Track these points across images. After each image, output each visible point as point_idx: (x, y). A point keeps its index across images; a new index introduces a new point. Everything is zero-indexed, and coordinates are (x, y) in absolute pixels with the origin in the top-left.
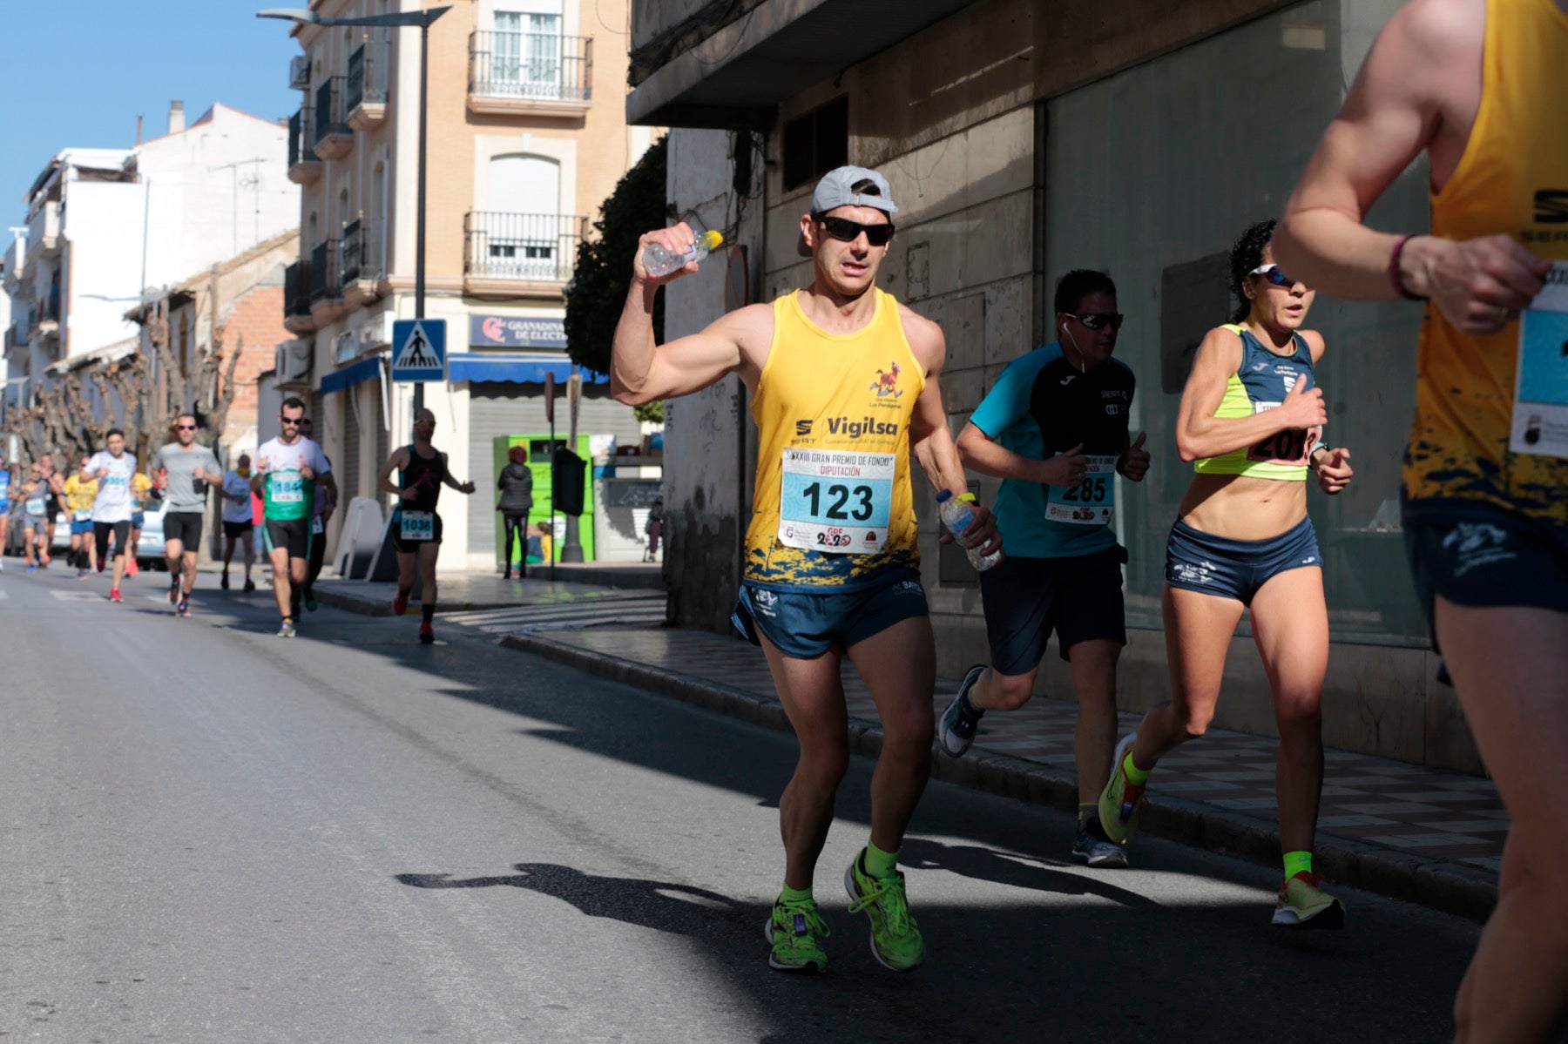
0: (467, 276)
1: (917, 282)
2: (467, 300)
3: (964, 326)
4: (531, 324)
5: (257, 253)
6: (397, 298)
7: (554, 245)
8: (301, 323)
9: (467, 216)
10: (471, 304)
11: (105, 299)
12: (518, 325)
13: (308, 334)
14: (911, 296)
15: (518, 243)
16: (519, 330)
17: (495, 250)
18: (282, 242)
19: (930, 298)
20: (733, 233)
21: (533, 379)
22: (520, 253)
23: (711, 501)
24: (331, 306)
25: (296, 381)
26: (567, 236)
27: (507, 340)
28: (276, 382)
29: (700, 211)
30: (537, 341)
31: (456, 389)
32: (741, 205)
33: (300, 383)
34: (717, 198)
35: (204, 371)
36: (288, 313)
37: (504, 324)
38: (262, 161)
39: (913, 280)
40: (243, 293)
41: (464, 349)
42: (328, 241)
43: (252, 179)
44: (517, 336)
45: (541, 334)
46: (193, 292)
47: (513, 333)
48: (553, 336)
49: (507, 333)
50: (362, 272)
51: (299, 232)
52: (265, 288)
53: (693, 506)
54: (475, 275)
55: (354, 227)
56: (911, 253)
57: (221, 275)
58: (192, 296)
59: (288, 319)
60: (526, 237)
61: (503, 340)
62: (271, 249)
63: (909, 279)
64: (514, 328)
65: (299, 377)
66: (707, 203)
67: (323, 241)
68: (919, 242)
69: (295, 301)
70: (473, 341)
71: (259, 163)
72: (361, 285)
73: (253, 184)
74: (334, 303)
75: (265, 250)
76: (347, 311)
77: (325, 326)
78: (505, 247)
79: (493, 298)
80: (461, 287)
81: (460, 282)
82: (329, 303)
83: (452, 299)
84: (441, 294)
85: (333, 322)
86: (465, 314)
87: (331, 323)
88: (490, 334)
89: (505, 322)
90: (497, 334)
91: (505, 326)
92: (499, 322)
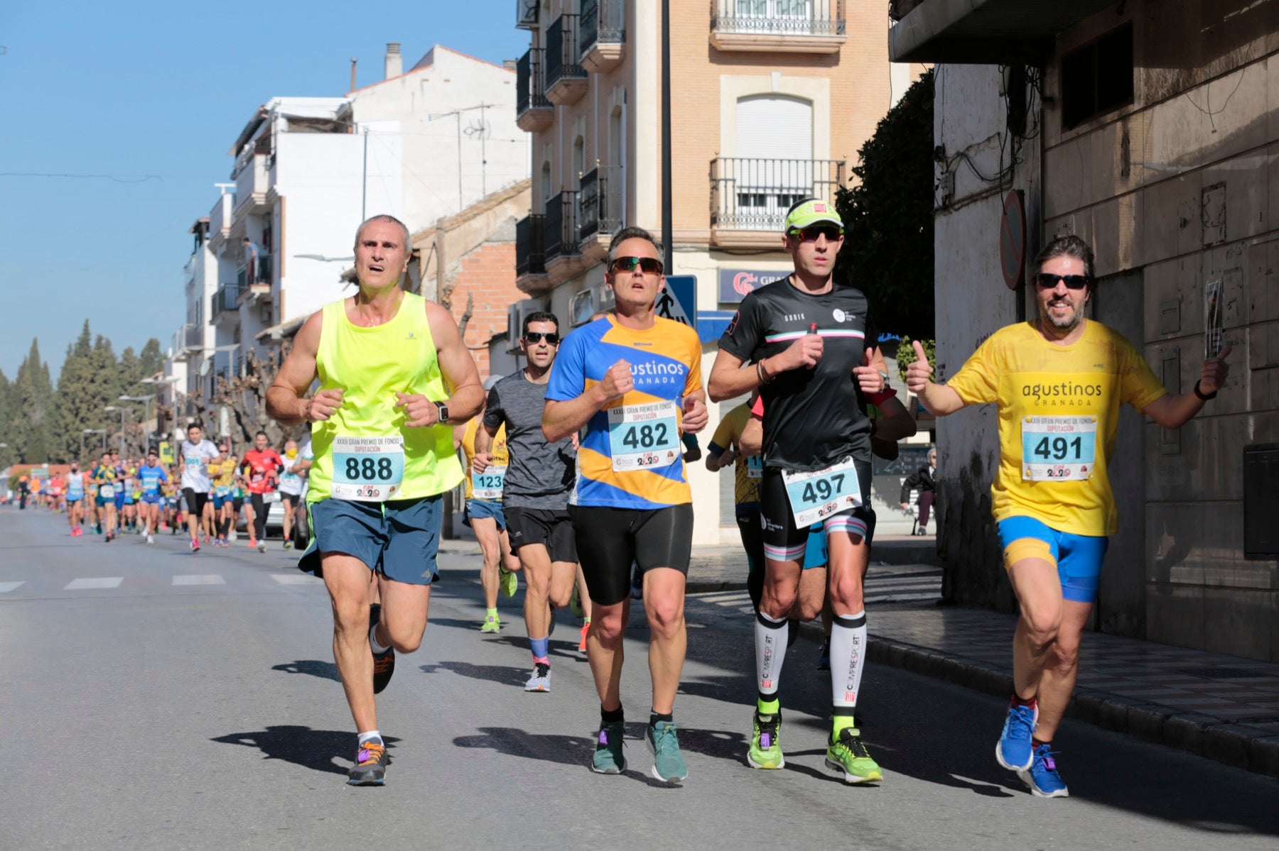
0: (715, 227)
1: (1213, 226)
2: (715, 254)
3: (1267, 274)
5: (486, 207)
7: (808, 192)
8: (535, 281)
9: (713, 162)
10: (718, 259)
11: (323, 259)
13: (543, 294)
14: (1206, 242)
15: (769, 191)
17: (744, 199)
18: (512, 193)
19: (1227, 244)
20: (1008, 177)
22: (772, 202)
23: (989, 469)
24: (568, 262)
26: (822, 182)
28: (509, 345)
29: (971, 153)
32: (1016, 146)
34: (989, 139)
36: (519, 272)
37: (756, 279)
38: (488, 107)
39: (1209, 224)
40: (471, 251)
41: (713, 307)
42: (562, 192)
43: (479, 127)
50: (600, 225)
51: (530, 182)
52: (495, 244)
53: (969, 474)
54: (723, 227)
55: (591, 178)
56: (1205, 195)
57: (447, 232)
58: (416, 254)
59: (520, 278)
60: (778, 184)
62: (500, 203)
63: (1204, 224)
66: (978, 144)
67: (558, 193)
68: (1215, 183)
69: (528, 258)
70: (722, 298)
71: (485, 109)
72: (600, 240)
73: (479, 132)
74: (571, 260)
75: (494, 203)
76: (584, 268)
77: (562, 284)
78: (755, 196)
79: (745, 252)
80: (709, 241)
81: (707, 235)
82: (566, 260)
83: (699, 254)
84: (687, 247)
85: (570, 280)
86: (713, 269)
87: (568, 281)
88: (741, 289)
89: (757, 278)
90: (748, 290)
91: (756, 281)
92: (750, 277)
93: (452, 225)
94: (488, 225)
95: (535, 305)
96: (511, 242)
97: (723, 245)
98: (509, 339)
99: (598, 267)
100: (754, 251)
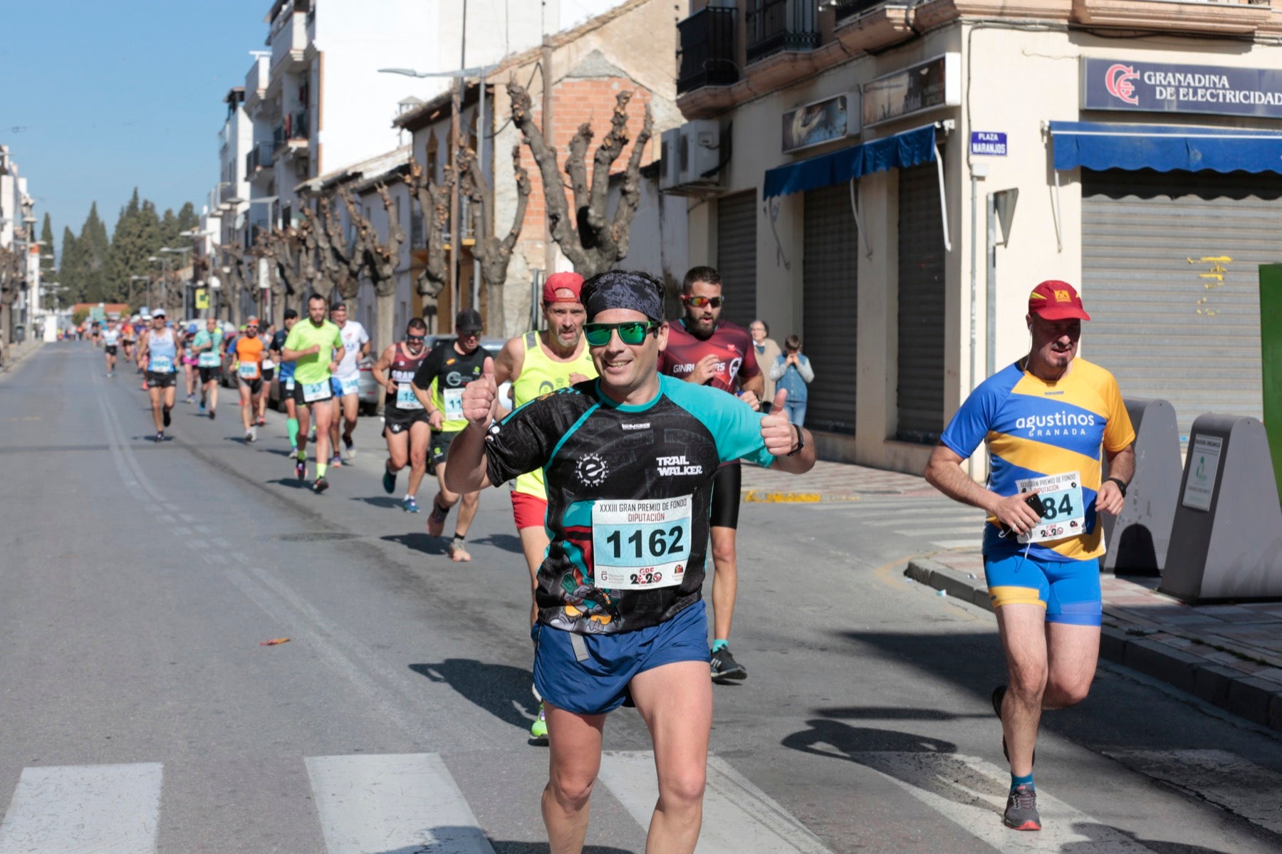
2: (1075, 34)
4: (1180, 76)
6: (965, 29)
8: (714, 96)
10: (1081, 44)
12: (1160, 76)
16: (1161, 85)
21: (1183, 167)
24: (795, 60)
25: (705, 179)
27: (1140, 100)
28: (671, 180)
30: (1188, 104)
31: (1063, 183)
33: (712, 183)
35: (596, 160)
36: (682, 86)
37: (1138, 74)
41: (1074, 117)
44: (1158, 96)
45: (1195, 94)
46: (491, 86)
47: (1153, 87)
48: (1212, 95)
49: (1142, 89)
52: (577, 80)
57: (555, 49)
61: (1136, 101)
64: (1153, 82)
65: (708, 174)
69: (704, 65)
70: (1089, 104)
72: (889, 14)
74: (799, 56)
75: (576, 34)
76: (816, 69)
77: (758, 98)
79: (1118, 33)
80: (1068, 14)
81: (1067, 5)
82: (792, 57)
83: (1052, 34)
84: (1035, 24)
85: (777, 90)
86: (1072, 58)
87: (772, 93)
88: (1116, 90)
89: (1138, 72)
90: (1127, 92)
91: (1138, 78)
92: (1129, 71)
93: (530, 58)
94: (569, 59)
95: (712, 128)
96: (595, 79)
97: (1093, 22)
98: (665, 174)
99: (848, 65)
100: (1132, 34)
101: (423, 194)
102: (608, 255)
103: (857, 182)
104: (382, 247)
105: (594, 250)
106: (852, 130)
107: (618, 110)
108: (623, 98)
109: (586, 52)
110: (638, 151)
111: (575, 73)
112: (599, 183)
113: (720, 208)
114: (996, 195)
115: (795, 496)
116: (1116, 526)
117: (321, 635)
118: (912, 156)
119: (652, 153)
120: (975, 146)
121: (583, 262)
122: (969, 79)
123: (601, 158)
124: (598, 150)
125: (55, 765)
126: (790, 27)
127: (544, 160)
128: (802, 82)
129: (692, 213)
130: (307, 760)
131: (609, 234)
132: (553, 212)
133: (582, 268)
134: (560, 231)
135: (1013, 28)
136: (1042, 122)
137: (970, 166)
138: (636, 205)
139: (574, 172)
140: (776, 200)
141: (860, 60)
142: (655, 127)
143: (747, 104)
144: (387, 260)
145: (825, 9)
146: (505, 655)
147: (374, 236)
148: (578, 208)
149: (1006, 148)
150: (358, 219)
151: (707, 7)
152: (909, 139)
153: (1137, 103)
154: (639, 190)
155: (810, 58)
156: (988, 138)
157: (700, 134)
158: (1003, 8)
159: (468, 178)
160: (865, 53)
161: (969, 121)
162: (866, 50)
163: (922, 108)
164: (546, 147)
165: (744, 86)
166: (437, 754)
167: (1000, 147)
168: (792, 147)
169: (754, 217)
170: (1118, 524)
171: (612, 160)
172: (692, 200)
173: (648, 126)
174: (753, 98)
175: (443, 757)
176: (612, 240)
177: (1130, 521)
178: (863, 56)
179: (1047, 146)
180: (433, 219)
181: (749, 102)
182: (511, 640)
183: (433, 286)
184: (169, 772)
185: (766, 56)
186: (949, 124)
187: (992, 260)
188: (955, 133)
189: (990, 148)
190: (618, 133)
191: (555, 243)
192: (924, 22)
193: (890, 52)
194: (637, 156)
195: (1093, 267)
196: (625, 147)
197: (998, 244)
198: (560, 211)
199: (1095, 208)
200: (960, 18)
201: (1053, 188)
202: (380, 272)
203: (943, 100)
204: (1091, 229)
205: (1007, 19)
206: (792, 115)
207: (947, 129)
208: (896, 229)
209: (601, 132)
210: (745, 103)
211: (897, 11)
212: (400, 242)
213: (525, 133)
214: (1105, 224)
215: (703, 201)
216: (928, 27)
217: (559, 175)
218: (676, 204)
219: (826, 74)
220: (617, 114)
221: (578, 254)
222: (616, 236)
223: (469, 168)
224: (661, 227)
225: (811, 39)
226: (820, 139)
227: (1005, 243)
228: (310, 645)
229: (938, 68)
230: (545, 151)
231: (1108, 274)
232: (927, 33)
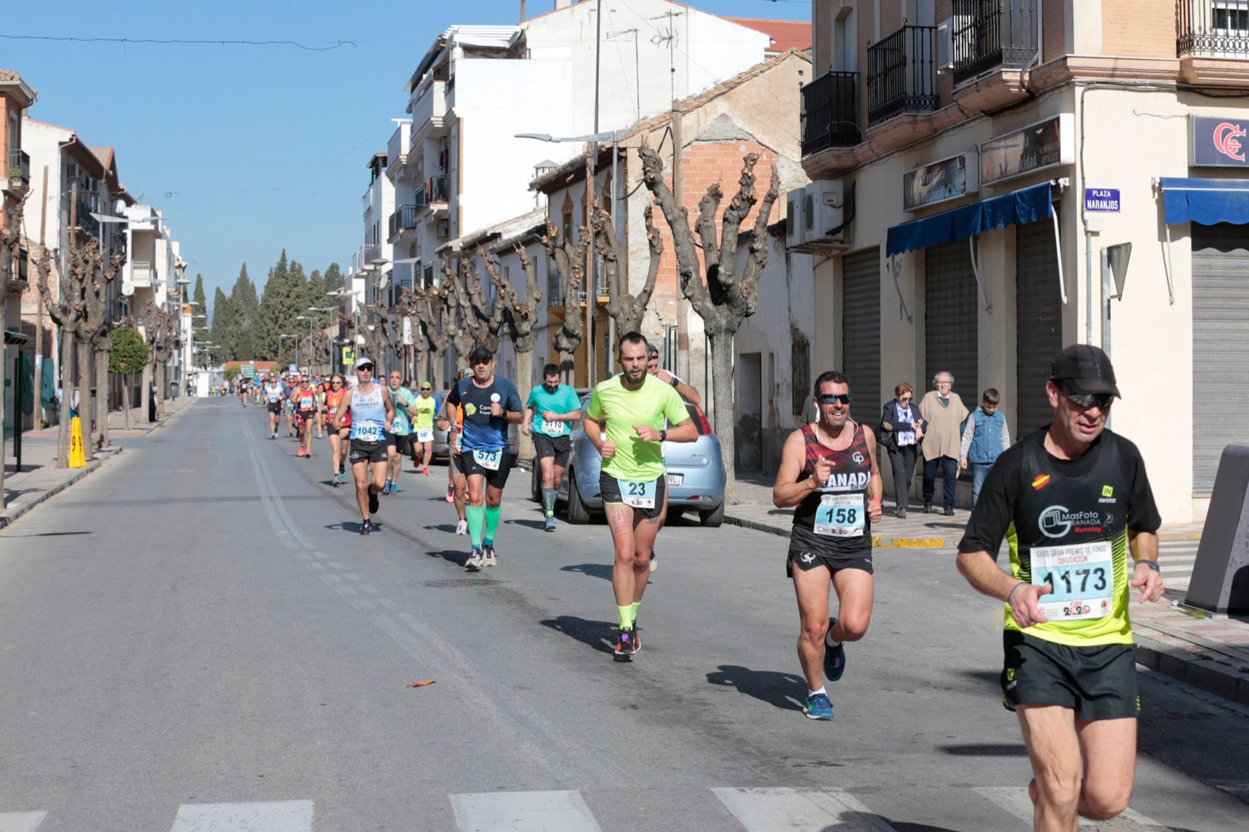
0: (1184, 56)
2: (1184, 94)
5: (696, 103)
6: (1078, 91)
10: (1188, 104)
11: (550, 140)
13: (842, 175)
24: (914, 122)
25: (830, 237)
33: (837, 241)
35: (725, 220)
36: (807, 148)
37: (1242, 134)
38: (677, 15)
41: (1184, 174)
43: (667, 36)
46: (624, 149)
50: (1005, 55)
52: (706, 143)
54: (1197, 56)
58: (623, 154)
59: (807, 156)
61: (1242, 158)
65: (833, 232)
69: (827, 128)
70: (1197, 161)
71: (673, 17)
72: (1005, 77)
73: (666, 41)
74: (919, 118)
75: (705, 99)
76: (936, 131)
77: (880, 159)
78: (1233, 12)
79: (1224, 93)
80: (1177, 75)
81: (1176, 66)
82: (911, 119)
83: (1161, 94)
84: (1145, 85)
85: (899, 151)
86: (1181, 117)
87: (893, 153)
88: (1224, 148)
90: (1234, 149)
91: (1245, 135)
92: (1236, 129)
93: (660, 122)
94: (698, 123)
95: (836, 188)
96: (722, 142)
97: (1200, 82)
98: (791, 232)
99: (965, 127)
100: (1238, 93)
101: (559, 254)
102: (737, 311)
103: (976, 238)
104: (518, 305)
105: (725, 306)
106: (971, 188)
107: (746, 171)
108: (750, 160)
109: (714, 116)
110: (765, 210)
111: (704, 137)
112: (729, 241)
113: (844, 265)
114: (1110, 249)
115: (919, 542)
116: (1229, 567)
117: (465, 677)
118: (1029, 213)
119: (779, 213)
120: (1089, 203)
121: (714, 318)
122: (1082, 138)
123: (730, 218)
124: (726, 210)
125: (211, 802)
126: (910, 91)
127: (675, 220)
128: (922, 142)
129: (817, 269)
130: (452, 797)
131: (738, 290)
132: (684, 270)
133: (712, 324)
134: (691, 288)
135: (1124, 89)
136: (1153, 179)
137: (1084, 222)
138: (764, 263)
139: (705, 232)
140: (900, 257)
141: (977, 122)
142: (781, 187)
143: (870, 165)
144: (525, 317)
145: (943, 73)
146: (642, 696)
147: (513, 295)
148: (708, 266)
149: (1119, 204)
150: (497, 278)
151: (830, 72)
152: (1026, 196)
153: (1244, 160)
154: (766, 248)
155: (929, 119)
156: (1101, 194)
157: (825, 193)
158: (1114, 69)
159: (602, 237)
160: (983, 114)
161: (1083, 178)
162: (983, 111)
163: (1037, 167)
164: (676, 206)
165: (866, 147)
166: (577, 790)
167: (1113, 203)
168: (913, 206)
169: (878, 273)
170: (1231, 566)
171: (741, 219)
172: (818, 258)
173: (775, 186)
174: (877, 158)
175: (583, 794)
176: (741, 297)
177: (1241, 563)
178: (981, 117)
179: (1157, 202)
180: (569, 278)
181: (871, 162)
182: (648, 681)
183: (570, 342)
184: (320, 809)
185: (887, 119)
186: (1064, 182)
187: (1107, 313)
188: (1069, 190)
189: (1104, 205)
190: (746, 193)
191: (687, 299)
192: (1038, 84)
193: (1008, 112)
194: (764, 215)
195: (1204, 319)
196: (753, 207)
197: (1112, 297)
198: (691, 269)
199: (1205, 261)
200: (1073, 80)
201: (1165, 244)
202: (518, 329)
203: (1059, 159)
204: (1202, 283)
205: (1118, 80)
206: (913, 175)
207: (1062, 186)
208: (1015, 284)
209: (730, 192)
210: (868, 164)
211: (1012, 74)
212: (538, 300)
213: (656, 194)
214: (1215, 277)
215: (828, 258)
216: (1043, 89)
217: (690, 235)
218: (802, 262)
219: (944, 135)
220: (744, 175)
221: (709, 310)
222: (745, 291)
223: (603, 228)
224: (788, 284)
225: (930, 102)
226: (939, 197)
227: (1119, 297)
228: (454, 687)
229: (1052, 128)
230: (676, 211)
231: (1218, 325)
232: (1041, 95)
